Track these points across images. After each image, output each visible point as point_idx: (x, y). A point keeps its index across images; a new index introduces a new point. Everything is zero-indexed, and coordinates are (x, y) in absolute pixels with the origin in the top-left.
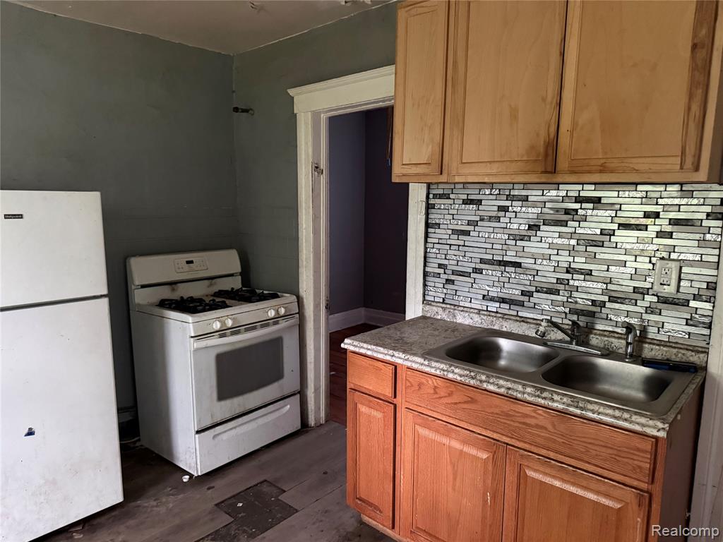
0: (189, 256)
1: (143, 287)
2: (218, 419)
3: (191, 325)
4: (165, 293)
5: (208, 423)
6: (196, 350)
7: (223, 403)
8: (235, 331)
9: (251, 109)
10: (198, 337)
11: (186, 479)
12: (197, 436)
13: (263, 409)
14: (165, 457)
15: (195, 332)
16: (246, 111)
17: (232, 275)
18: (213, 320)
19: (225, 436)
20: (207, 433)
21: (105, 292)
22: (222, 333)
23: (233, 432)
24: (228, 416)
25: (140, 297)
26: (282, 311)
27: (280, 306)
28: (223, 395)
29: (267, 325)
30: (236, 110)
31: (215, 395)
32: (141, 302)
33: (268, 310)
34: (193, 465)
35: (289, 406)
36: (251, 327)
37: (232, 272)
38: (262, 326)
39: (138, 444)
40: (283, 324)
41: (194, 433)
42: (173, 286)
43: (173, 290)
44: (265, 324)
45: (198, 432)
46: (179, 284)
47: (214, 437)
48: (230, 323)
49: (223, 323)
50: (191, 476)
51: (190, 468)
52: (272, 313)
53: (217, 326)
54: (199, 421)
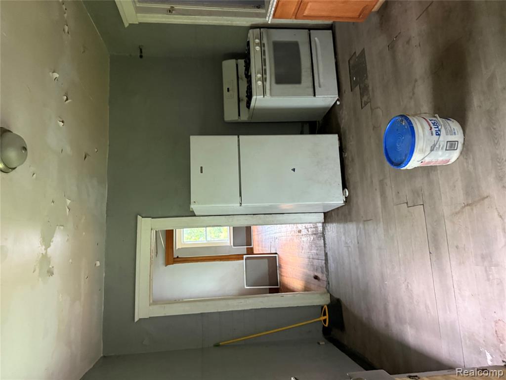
0: (225, 90)
1: (239, 115)
2: (311, 84)
3: (258, 97)
4: (243, 104)
5: (311, 90)
6: (271, 95)
7: (302, 82)
8: (264, 72)
9: (140, 47)
10: (264, 94)
11: (338, 103)
12: (316, 96)
13: (313, 56)
14: (327, 111)
15: (261, 95)
16: (141, 52)
17: (237, 65)
18: (257, 84)
19: (322, 81)
20: (316, 91)
21: (236, 137)
22: (264, 80)
23: (321, 76)
24: (311, 79)
25: (244, 117)
26: (257, 41)
27: (254, 42)
28: (298, 82)
29: (264, 51)
30: (141, 57)
31: (297, 86)
32: (247, 117)
33: (255, 50)
34: (332, 99)
35: (316, 38)
36: (264, 62)
37: (235, 65)
38: (264, 55)
39: (321, 122)
40: (265, 41)
41: (314, 98)
42: (240, 99)
43: (242, 100)
44: (263, 53)
45: (315, 95)
46: (240, 96)
47: (320, 86)
48: (259, 76)
49: (259, 80)
50: (338, 100)
51: (334, 100)
52: (258, 48)
53: (260, 83)
54: (309, 95)
